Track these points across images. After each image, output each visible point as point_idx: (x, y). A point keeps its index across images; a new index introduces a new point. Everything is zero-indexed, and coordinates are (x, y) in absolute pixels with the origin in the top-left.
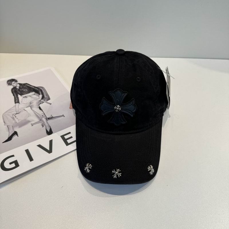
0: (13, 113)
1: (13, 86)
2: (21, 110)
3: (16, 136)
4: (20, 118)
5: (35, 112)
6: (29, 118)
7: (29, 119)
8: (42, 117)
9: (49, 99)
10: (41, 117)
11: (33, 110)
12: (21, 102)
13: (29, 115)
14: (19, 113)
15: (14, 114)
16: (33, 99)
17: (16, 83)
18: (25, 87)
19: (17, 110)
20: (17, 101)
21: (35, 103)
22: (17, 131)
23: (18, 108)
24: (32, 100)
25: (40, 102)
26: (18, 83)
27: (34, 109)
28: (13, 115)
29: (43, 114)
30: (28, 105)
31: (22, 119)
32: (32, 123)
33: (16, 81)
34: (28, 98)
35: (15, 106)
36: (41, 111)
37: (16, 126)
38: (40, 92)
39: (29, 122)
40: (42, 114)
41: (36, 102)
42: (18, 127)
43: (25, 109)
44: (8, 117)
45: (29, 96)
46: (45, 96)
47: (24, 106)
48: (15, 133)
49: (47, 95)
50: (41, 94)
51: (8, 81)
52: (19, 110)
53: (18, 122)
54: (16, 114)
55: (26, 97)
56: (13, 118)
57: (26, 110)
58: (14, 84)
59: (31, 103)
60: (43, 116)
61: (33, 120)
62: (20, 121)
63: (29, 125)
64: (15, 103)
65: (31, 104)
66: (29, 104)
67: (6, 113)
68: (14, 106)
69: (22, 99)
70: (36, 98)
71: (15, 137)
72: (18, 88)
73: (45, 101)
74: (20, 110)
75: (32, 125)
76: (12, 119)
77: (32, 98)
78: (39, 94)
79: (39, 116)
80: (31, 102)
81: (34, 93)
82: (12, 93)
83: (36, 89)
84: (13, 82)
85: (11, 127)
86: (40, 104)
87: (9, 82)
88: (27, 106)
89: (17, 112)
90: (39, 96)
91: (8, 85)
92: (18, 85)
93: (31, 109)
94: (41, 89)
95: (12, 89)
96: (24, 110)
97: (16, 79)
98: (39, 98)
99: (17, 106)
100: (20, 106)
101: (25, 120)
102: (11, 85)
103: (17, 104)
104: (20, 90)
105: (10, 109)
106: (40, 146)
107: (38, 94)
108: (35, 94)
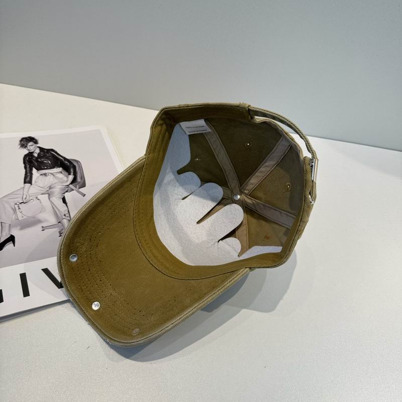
0: (16, 200)
1: (28, 150)
2: (31, 198)
3: (12, 245)
4: (26, 212)
5: (54, 205)
6: (40, 214)
7: (41, 216)
8: (64, 217)
9: (84, 185)
10: (62, 216)
11: (52, 202)
12: (35, 182)
13: (43, 210)
14: (26, 203)
15: (18, 203)
16: (57, 181)
17: (35, 145)
18: (48, 155)
19: (24, 197)
20: (28, 180)
21: (57, 190)
22: (15, 236)
23: (28, 192)
24: (54, 182)
25: (67, 189)
26: (38, 145)
27: (54, 199)
28: (16, 204)
29: (67, 212)
30: (44, 190)
31: (30, 215)
32: (44, 225)
33: (36, 142)
34: (49, 176)
35: (24, 188)
36: (65, 205)
37: (15, 226)
38: (72, 170)
39: (39, 221)
40: (65, 211)
41: (60, 187)
42: (18, 228)
43: (39, 197)
44: (7, 206)
45: (52, 174)
46: (79, 179)
47: (37, 191)
48: (12, 239)
49: (83, 177)
50: (72, 174)
51: (23, 139)
52: (28, 197)
53: (20, 218)
54: (21, 203)
55: (45, 175)
56: (15, 210)
57: (39, 200)
58: (31, 147)
59: (50, 188)
60: (65, 215)
61: (46, 221)
62: (25, 217)
63: (38, 228)
64: (25, 182)
65: (51, 190)
66: (48, 189)
67: (5, 199)
68: (21, 188)
69: (38, 177)
70: (61, 179)
71: (9, 246)
72: (36, 155)
73: (76, 187)
74: (30, 196)
75: (43, 229)
76: (12, 212)
77: (55, 179)
78: (70, 174)
79: (59, 214)
80: (52, 186)
81: (60, 169)
82: (24, 163)
83: (66, 162)
84: (31, 143)
85: (7, 225)
86: (67, 192)
87: (22, 142)
88: (43, 192)
89: (24, 200)
90: (67, 177)
91: (20, 146)
92: (38, 151)
93: (49, 199)
94: (75, 164)
95: (26, 156)
96: (37, 198)
97: (36, 138)
98: (67, 181)
99: (26, 190)
100: (32, 189)
101: (34, 217)
102: (26, 147)
103: (28, 185)
104: (39, 160)
105: (13, 192)
106: (46, 271)
107: (67, 173)
108: (61, 172)
